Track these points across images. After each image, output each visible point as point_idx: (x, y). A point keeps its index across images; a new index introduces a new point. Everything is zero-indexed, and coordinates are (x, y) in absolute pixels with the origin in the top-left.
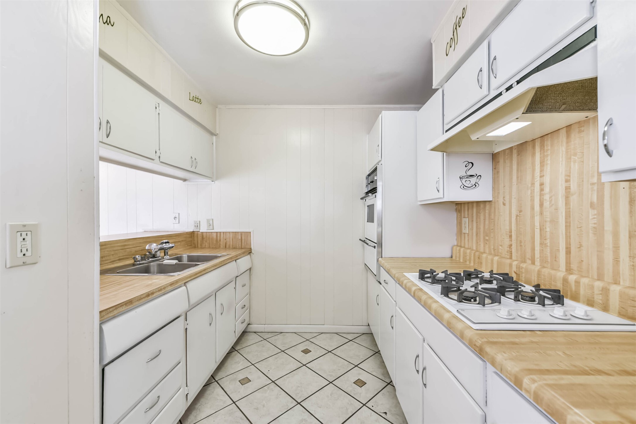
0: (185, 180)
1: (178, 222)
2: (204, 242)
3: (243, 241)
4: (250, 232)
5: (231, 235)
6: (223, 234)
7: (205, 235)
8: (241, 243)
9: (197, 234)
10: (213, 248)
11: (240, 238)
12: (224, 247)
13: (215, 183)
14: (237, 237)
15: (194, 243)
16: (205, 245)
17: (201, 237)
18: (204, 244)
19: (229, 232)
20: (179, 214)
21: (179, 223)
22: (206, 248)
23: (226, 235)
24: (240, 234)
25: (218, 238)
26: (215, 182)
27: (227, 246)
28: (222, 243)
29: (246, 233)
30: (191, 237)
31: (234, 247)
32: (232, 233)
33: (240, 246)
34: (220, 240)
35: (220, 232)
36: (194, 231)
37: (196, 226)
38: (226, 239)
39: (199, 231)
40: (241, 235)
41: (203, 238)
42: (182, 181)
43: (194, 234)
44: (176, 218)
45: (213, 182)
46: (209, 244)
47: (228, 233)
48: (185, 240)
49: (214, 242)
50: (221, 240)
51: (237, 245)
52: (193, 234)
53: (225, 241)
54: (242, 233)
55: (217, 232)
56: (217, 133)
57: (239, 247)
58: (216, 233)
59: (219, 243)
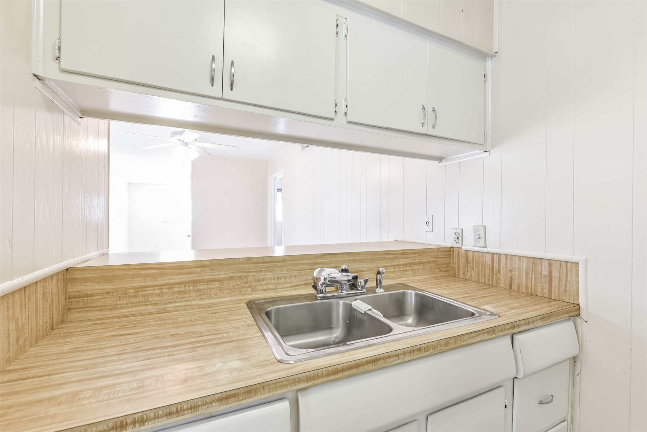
0: (440, 159)
1: (431, 231)
2: (469, 268)
3: (555, 282)
4: (578, 263)
5: (524, 264)
6: (506, 259)
7: (470, 255)
8: (547, 285)
9: (459, 253)
10: (484, 283)
11: (545, 272)
12: (508, 288)
13: (490, 154)
14: (540, 270)
15: (453, 267)
16: (471, 276)
17: (464, 259)
18: (469, 273)
19: (520, 256)
20: (433, 215)
21: (433, 231)
22: (472, 280)
23: (511, 260)
24: (545, 264)
25: (496, 265)
26: (491, 152)
27: (515, 287)
28: (504, 278)
29: (564, 264)
30: (449, 256)
31: (530, 291)
32: (525, 259)
33: (546, 291)
34: (499, 271)
35: (500, 254)
36: (453, 246)
37: (456, 238)
38: (511, 271)
39: (461, 248)
40: (550, 265)
41: (467, 261)
42: (436, 162)
43: (453, 251)
44: (429, 223)
45: (487, 154)
46: (478, 274)
47: (517, 258)
48: (434, 262)
49: (487, 273)
50: (502, 271)
51: (539, 289)
52: (451, 252)
53: (509, 275)
54: (550, 262)
55: (493, 254)
56: (495, 51)
57: (544, 294)
58: (491, 255)
59: (496, 275)
